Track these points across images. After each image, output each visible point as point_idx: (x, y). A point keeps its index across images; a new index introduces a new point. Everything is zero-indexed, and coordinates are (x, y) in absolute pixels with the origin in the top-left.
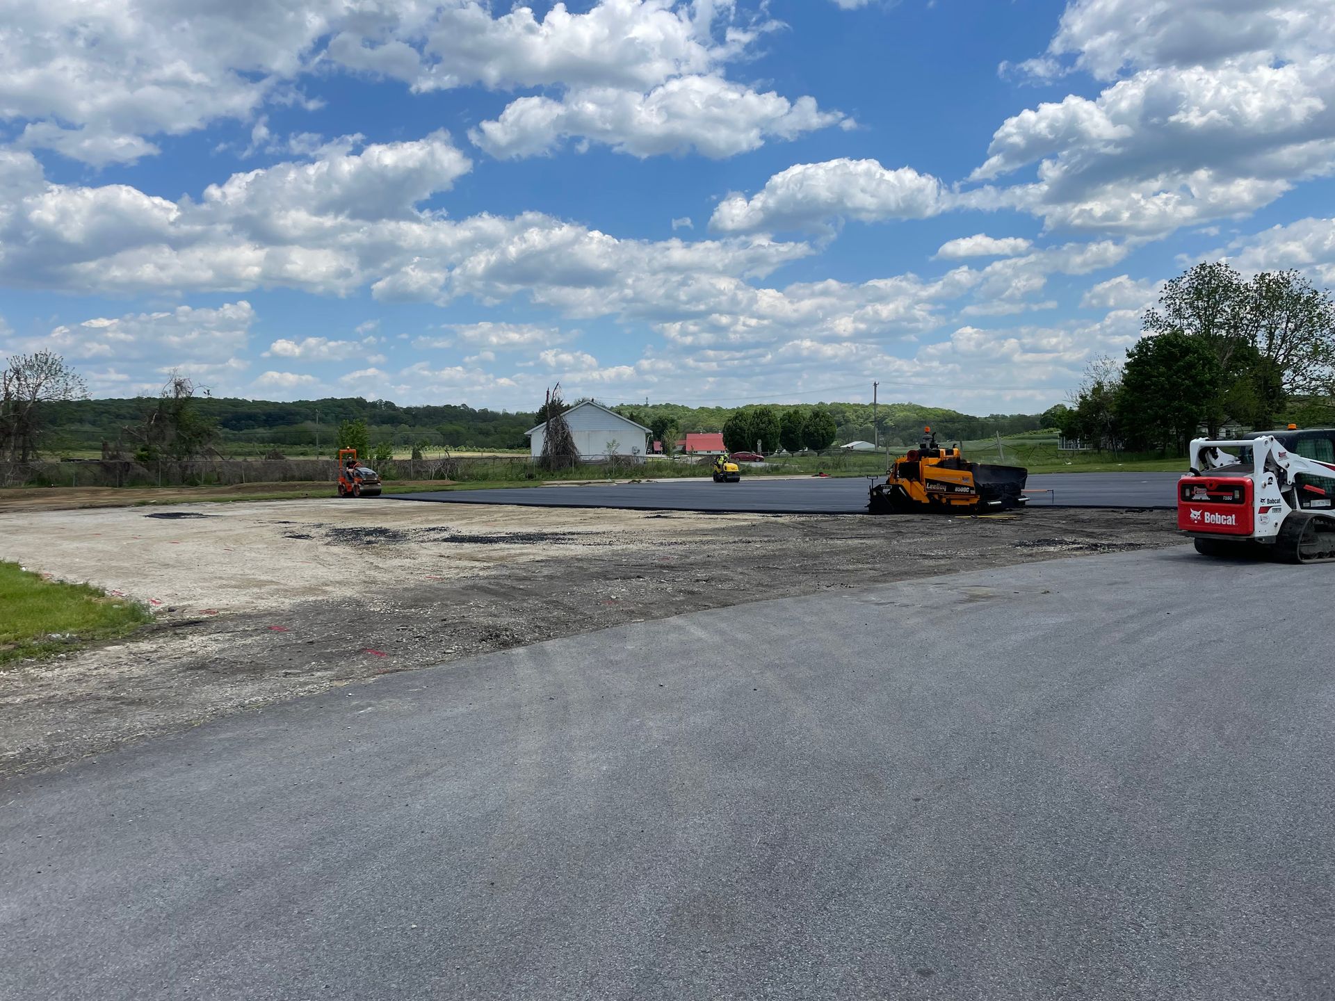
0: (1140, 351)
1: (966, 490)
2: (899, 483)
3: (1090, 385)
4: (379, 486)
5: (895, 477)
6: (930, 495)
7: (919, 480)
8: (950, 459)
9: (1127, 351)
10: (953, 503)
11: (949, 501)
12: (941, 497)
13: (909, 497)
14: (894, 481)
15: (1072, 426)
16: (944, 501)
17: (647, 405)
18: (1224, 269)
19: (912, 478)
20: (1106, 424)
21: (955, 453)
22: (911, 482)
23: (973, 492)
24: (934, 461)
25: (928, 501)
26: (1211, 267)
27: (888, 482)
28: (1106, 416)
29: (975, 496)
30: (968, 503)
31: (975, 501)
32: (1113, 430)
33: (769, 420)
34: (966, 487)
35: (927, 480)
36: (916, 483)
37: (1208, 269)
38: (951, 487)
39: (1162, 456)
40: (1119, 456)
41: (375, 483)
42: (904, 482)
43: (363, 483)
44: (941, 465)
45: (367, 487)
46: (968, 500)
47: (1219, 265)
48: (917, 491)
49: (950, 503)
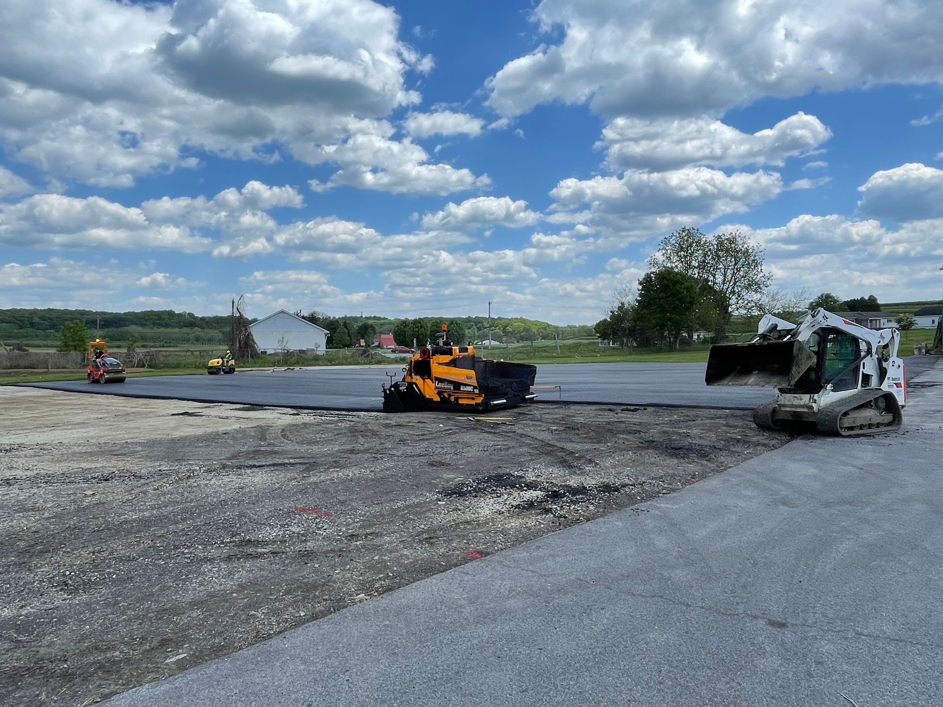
0: (647, 281)
1: (470, 389)
2: (414, 381)
3: (617, 305)
4: (124, 374)
5: (411, 375)
6: (440, 393)
7: (430, 377)
8: (464, 357)
9: (639, 280)
10: (461, 401)
11: (457, 399)
12: (450, 395)
13: (422, 396)
14: (408, 379)
15: (606, 331)
16: (452, 399)
17: (362, 316)
18: (696, 232)
19: (424, 376)
20: (625, 329)
21: (469, 351)
22: (424, 379)
23: (477, 391)
24: (447, 358)
25: (439, 399)
26: (688, 230)
27: (404, 380)
28: (627, 324)
29: (480, 395)
30: (473, 402)
31: (480, 400)
32: (632, 333)
33: (421, 326)
34: (470, 386)
35: (436, 379)
36: (428, 381)
37: (687, 232)
38: (457, 385)
39: (660, 351)
40: (633, 351)
41: (121, 372)
42: (417, 379)
43: (108, 372)
44: (454, 363)
45: (112, 375)
46: (473, 399)
47: (693, 229)
48: (429, 389)
49: (457, 401)
